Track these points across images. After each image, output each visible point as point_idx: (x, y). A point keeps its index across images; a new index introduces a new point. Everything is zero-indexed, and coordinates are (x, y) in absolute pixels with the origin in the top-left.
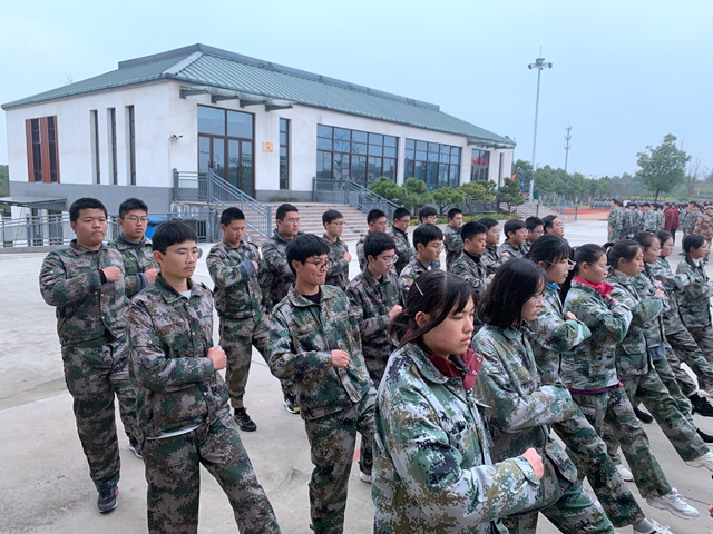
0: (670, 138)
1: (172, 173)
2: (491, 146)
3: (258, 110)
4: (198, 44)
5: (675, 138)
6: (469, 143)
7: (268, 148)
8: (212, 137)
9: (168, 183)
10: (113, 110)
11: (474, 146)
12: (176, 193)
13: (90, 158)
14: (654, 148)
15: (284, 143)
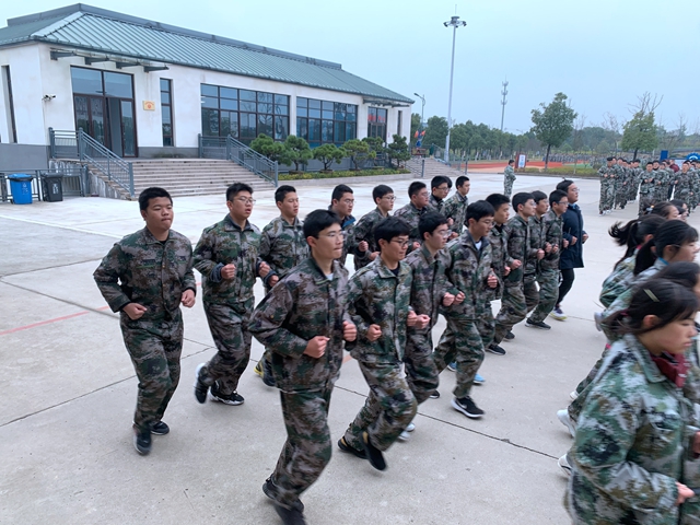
0: (561, 96)
2: (389, 104)
3: (137, 71)
4: (80, 4)
5: (565, 97)
6: (365, 102)
7: (149, 107)
8: (88, 97)
9: (44, 141)
11: (370, 105)
12: (53, 150)
14: (547, 105)
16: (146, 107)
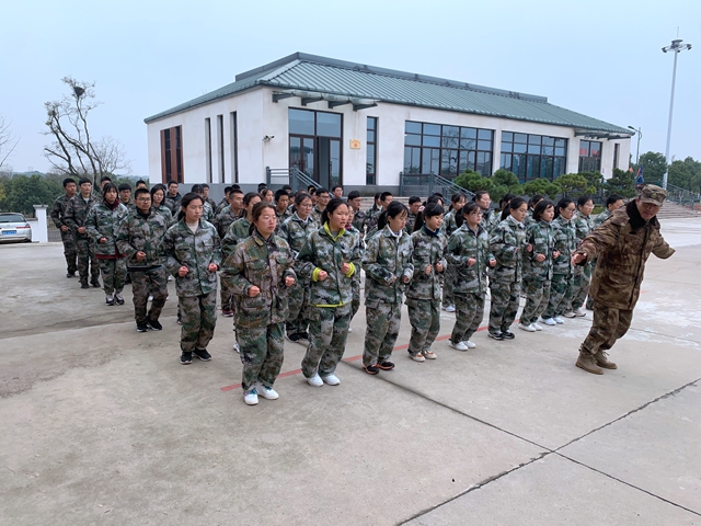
1: (265, 171)
2: (604, 136)
3: (346, 109)
4: (298, 53)
6: (576, 134)
7: (356, 146)
8: (302, 137)
9: (262, 179)
10: (221, 117)
11: (582, 137)
13: (204, 160)
15: (372, 140)
16: (353, 146)
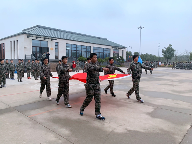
0: (170, 45)
1: (25, 56)
2: (119, 48)
3: (49, 40)
4: (38, 25)
5: (172, 46)
6: (112, 48)
8: (36, 47)
9: (24, 58)
10: (14, 41)
11: (114, 48)
12: (26, 60)
13: (10, 52)
14: (166, 48)
16: (51, 49)
